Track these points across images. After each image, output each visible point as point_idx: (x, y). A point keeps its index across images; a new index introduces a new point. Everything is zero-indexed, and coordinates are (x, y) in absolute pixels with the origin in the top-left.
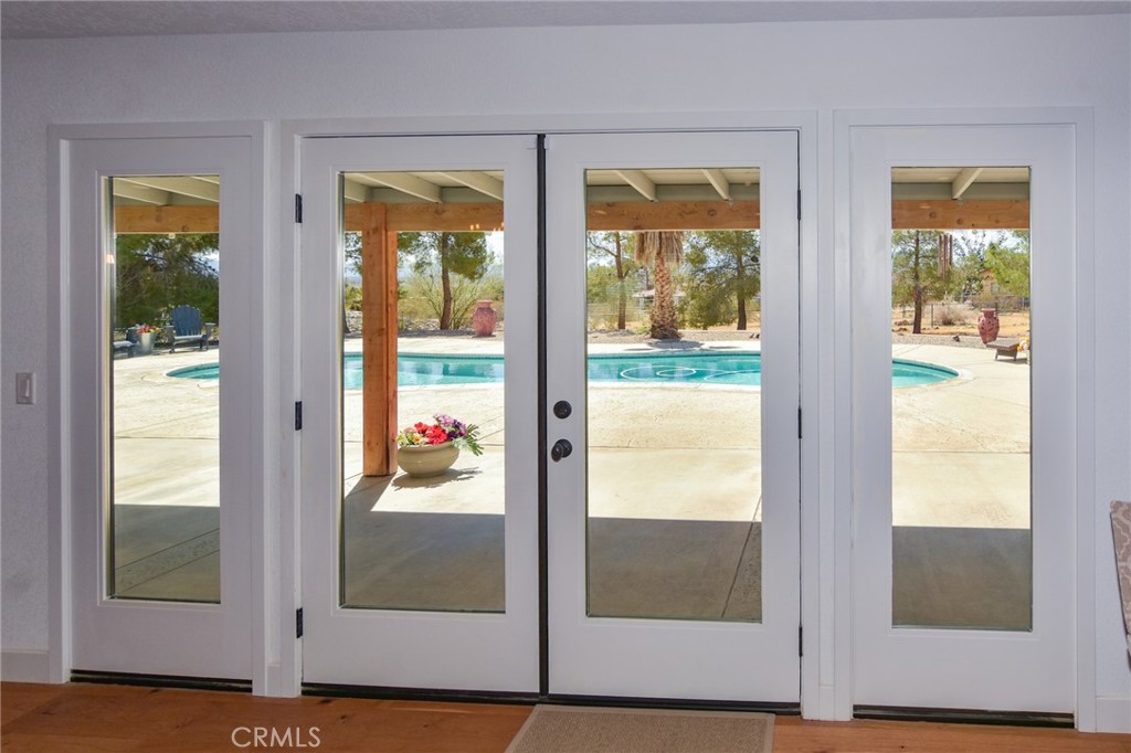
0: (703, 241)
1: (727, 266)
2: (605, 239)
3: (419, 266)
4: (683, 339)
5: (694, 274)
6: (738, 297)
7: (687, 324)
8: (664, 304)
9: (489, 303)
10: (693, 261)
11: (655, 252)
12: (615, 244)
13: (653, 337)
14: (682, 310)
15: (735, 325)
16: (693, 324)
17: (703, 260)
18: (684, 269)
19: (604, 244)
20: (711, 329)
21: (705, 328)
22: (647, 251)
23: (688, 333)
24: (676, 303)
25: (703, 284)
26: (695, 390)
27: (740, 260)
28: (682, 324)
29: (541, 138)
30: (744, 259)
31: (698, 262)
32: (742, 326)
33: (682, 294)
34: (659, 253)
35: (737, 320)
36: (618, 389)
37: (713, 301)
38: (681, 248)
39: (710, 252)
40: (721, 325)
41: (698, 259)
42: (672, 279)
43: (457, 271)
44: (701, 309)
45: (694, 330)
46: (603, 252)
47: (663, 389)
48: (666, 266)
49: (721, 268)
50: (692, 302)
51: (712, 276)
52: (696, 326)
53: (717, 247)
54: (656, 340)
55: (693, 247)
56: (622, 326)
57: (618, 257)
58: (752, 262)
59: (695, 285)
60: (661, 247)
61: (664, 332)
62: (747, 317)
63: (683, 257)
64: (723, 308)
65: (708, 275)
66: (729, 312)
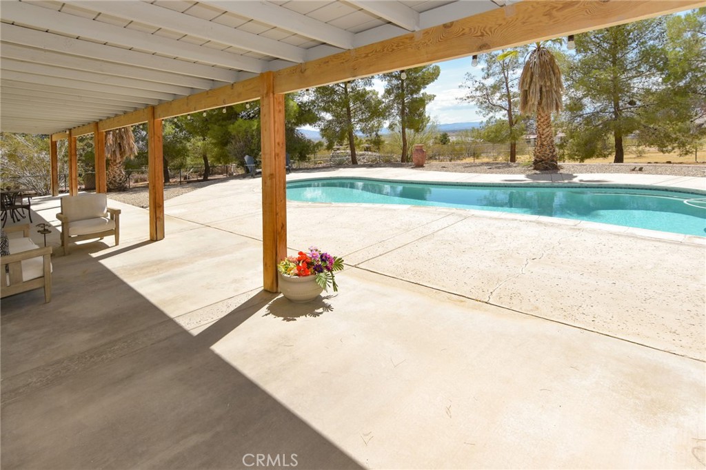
0: (580, 94)
1: (604, 110)
2: (500, 99)
3: (391, 127)
4: (561, 171)
5: (573, 119)
6: (615, 135)
7: (566, 157)
8: (545, 143)
9: (422, 146)
10: (571, 110)
11: (536, 103)
12: (507, 103)
13: (535, 169)
14: (561, 146)
15: (612, 158)
16: (571, 157)
17: (581, 107)
18: (564, 116)
19: (499, 102)
20: (587, 162)
21: (582, 160)
22: (530, 103)
23: (567, 165)
25: (581, 126)
26: (574, 228)
27: (617, 105)
28: (562, 158)
30: (621, 104)
31: (576, 110)
32: (619, 159)
33: (562, 135)
34: (540, 103)
35: (615, 153)
36: (496, 219)
37: (591, 138)
38: (560, 98)
39: (586, 101)
40: (598, 157)
41: (576, 106)
43: (410, 128)
44: (579, 145)
45: (572, 163)
46: (498, 109)
47: (539, 223)
48: (546, 113)
49: (598, 112)
50: (570, 141)
51: (589, 120)
52: (574, 159)
53: (594, 97)
54: (538, 172)
55: (571, 98)
56: (513, 159)
57: (509, 111)
58: (628, 106)
59: (573, 127)
60: (541, 99)
61: (546, 164)
62: (624, 150)
63: (562, 107)
64: (599, 145)
65: (586, 119)
66: (605, 147)
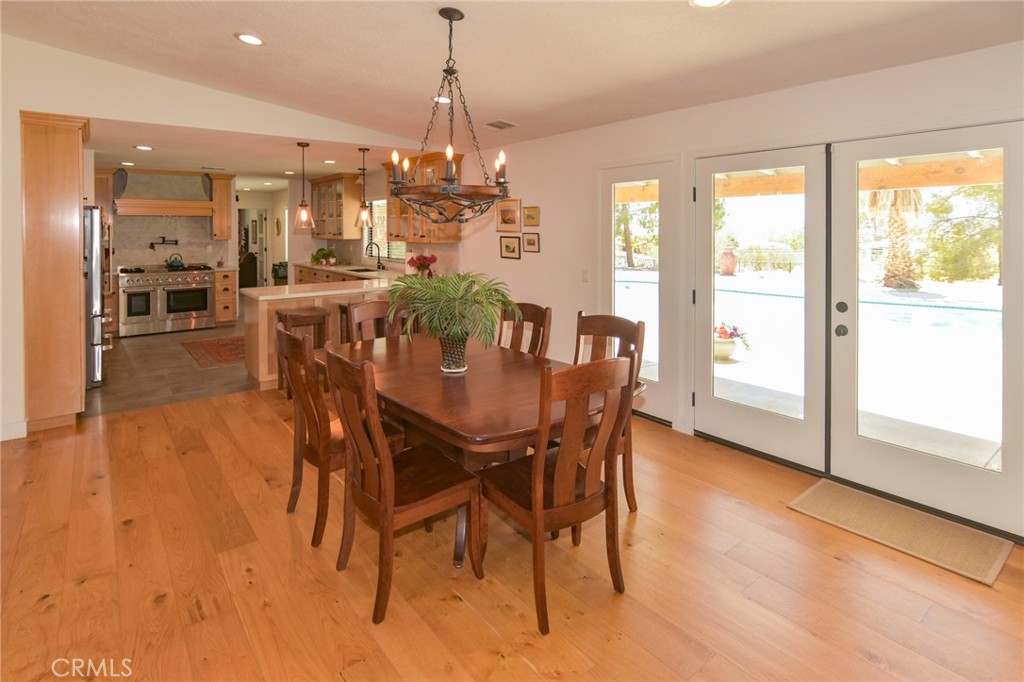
1: (983, 215)
4: (921, 290)
5: (936, 224)
7: (926, 276)
8: (899, 254)
9: (732, 250)
10: (934, 211)
11: (889, 203)
13: (886, 285)
16: (935, 277)
17: (949, 210)
18: (923, 220)
22: (880, 203)
23: (926, 284)
24: (914, 256)
25: (950, 235)
28: (921, 276)
29: (828, 147)
31: (942, 212)
33: (923, 246)
34: (894, 204)
35: (996, 276)
37: (962, 253)
38: (920, 199)
39: (957, 200)
41: (942, 209)
42: (908, 230)
44: (945, 261)
45: (935, 283)
48: (902, 216)
49: (974, 217)
50: (932, 255)
51: (961, 227)
52: (939, 279)
54: (891, 289)
55: (934, 195)
59: (937, 236)
60: (896, 199)
61: (899, 281)
63: (922, 207)
64: (976, 262)
65: (955, 225)
66: (984, 266)
